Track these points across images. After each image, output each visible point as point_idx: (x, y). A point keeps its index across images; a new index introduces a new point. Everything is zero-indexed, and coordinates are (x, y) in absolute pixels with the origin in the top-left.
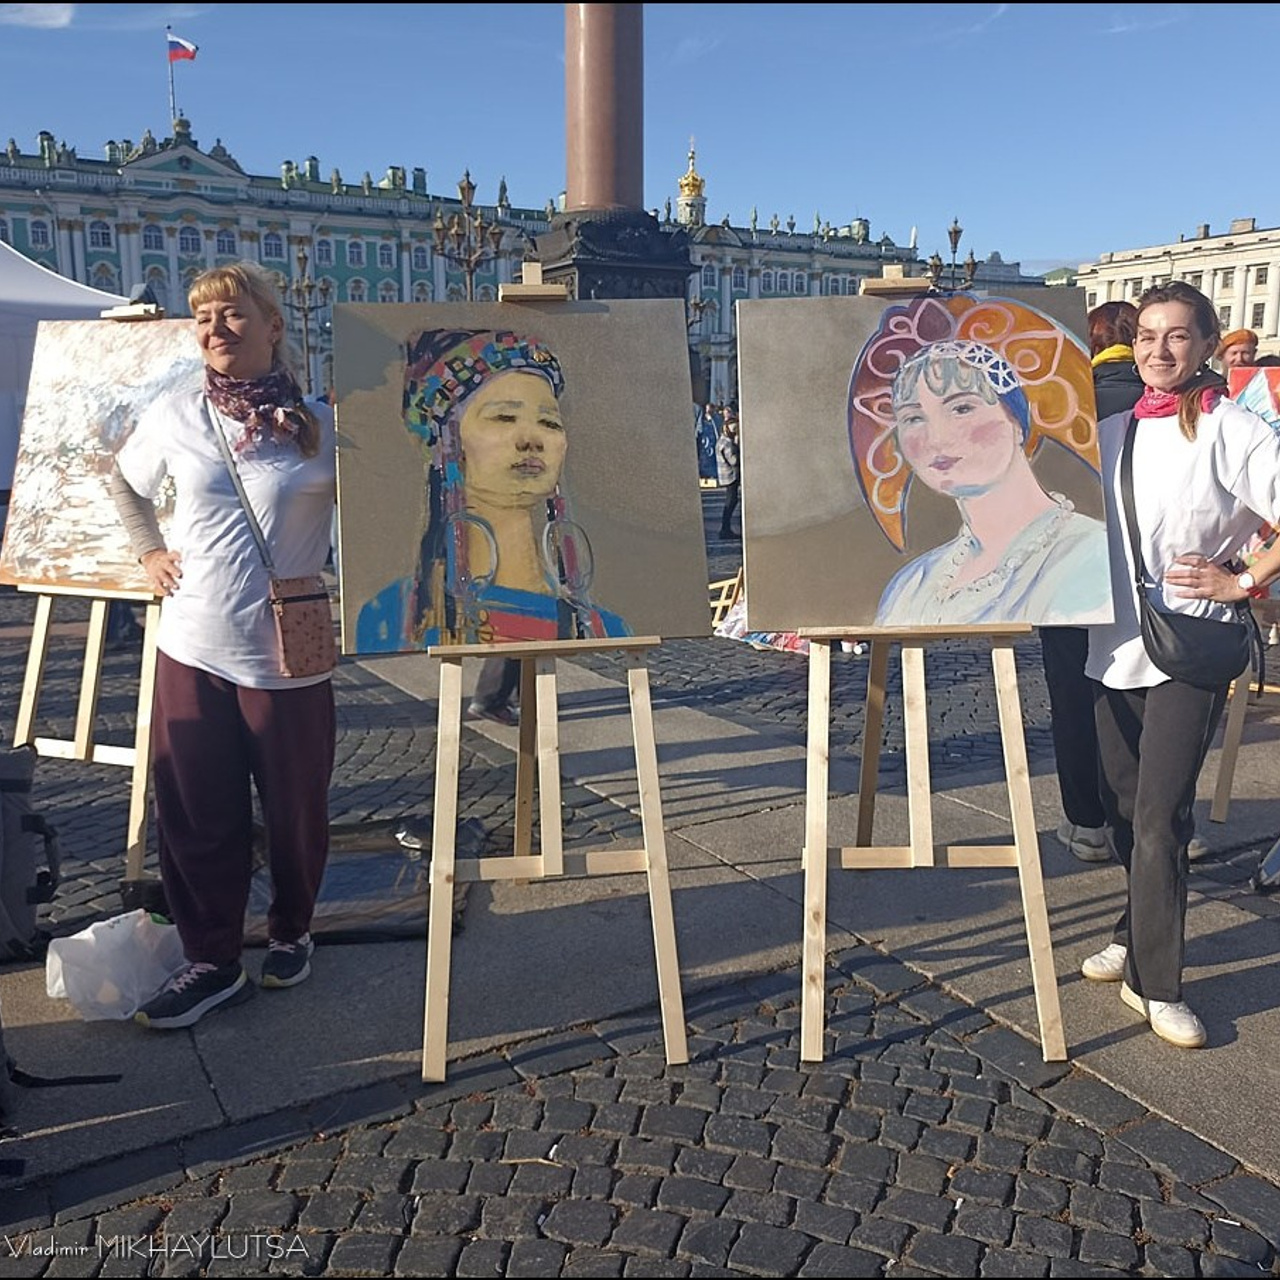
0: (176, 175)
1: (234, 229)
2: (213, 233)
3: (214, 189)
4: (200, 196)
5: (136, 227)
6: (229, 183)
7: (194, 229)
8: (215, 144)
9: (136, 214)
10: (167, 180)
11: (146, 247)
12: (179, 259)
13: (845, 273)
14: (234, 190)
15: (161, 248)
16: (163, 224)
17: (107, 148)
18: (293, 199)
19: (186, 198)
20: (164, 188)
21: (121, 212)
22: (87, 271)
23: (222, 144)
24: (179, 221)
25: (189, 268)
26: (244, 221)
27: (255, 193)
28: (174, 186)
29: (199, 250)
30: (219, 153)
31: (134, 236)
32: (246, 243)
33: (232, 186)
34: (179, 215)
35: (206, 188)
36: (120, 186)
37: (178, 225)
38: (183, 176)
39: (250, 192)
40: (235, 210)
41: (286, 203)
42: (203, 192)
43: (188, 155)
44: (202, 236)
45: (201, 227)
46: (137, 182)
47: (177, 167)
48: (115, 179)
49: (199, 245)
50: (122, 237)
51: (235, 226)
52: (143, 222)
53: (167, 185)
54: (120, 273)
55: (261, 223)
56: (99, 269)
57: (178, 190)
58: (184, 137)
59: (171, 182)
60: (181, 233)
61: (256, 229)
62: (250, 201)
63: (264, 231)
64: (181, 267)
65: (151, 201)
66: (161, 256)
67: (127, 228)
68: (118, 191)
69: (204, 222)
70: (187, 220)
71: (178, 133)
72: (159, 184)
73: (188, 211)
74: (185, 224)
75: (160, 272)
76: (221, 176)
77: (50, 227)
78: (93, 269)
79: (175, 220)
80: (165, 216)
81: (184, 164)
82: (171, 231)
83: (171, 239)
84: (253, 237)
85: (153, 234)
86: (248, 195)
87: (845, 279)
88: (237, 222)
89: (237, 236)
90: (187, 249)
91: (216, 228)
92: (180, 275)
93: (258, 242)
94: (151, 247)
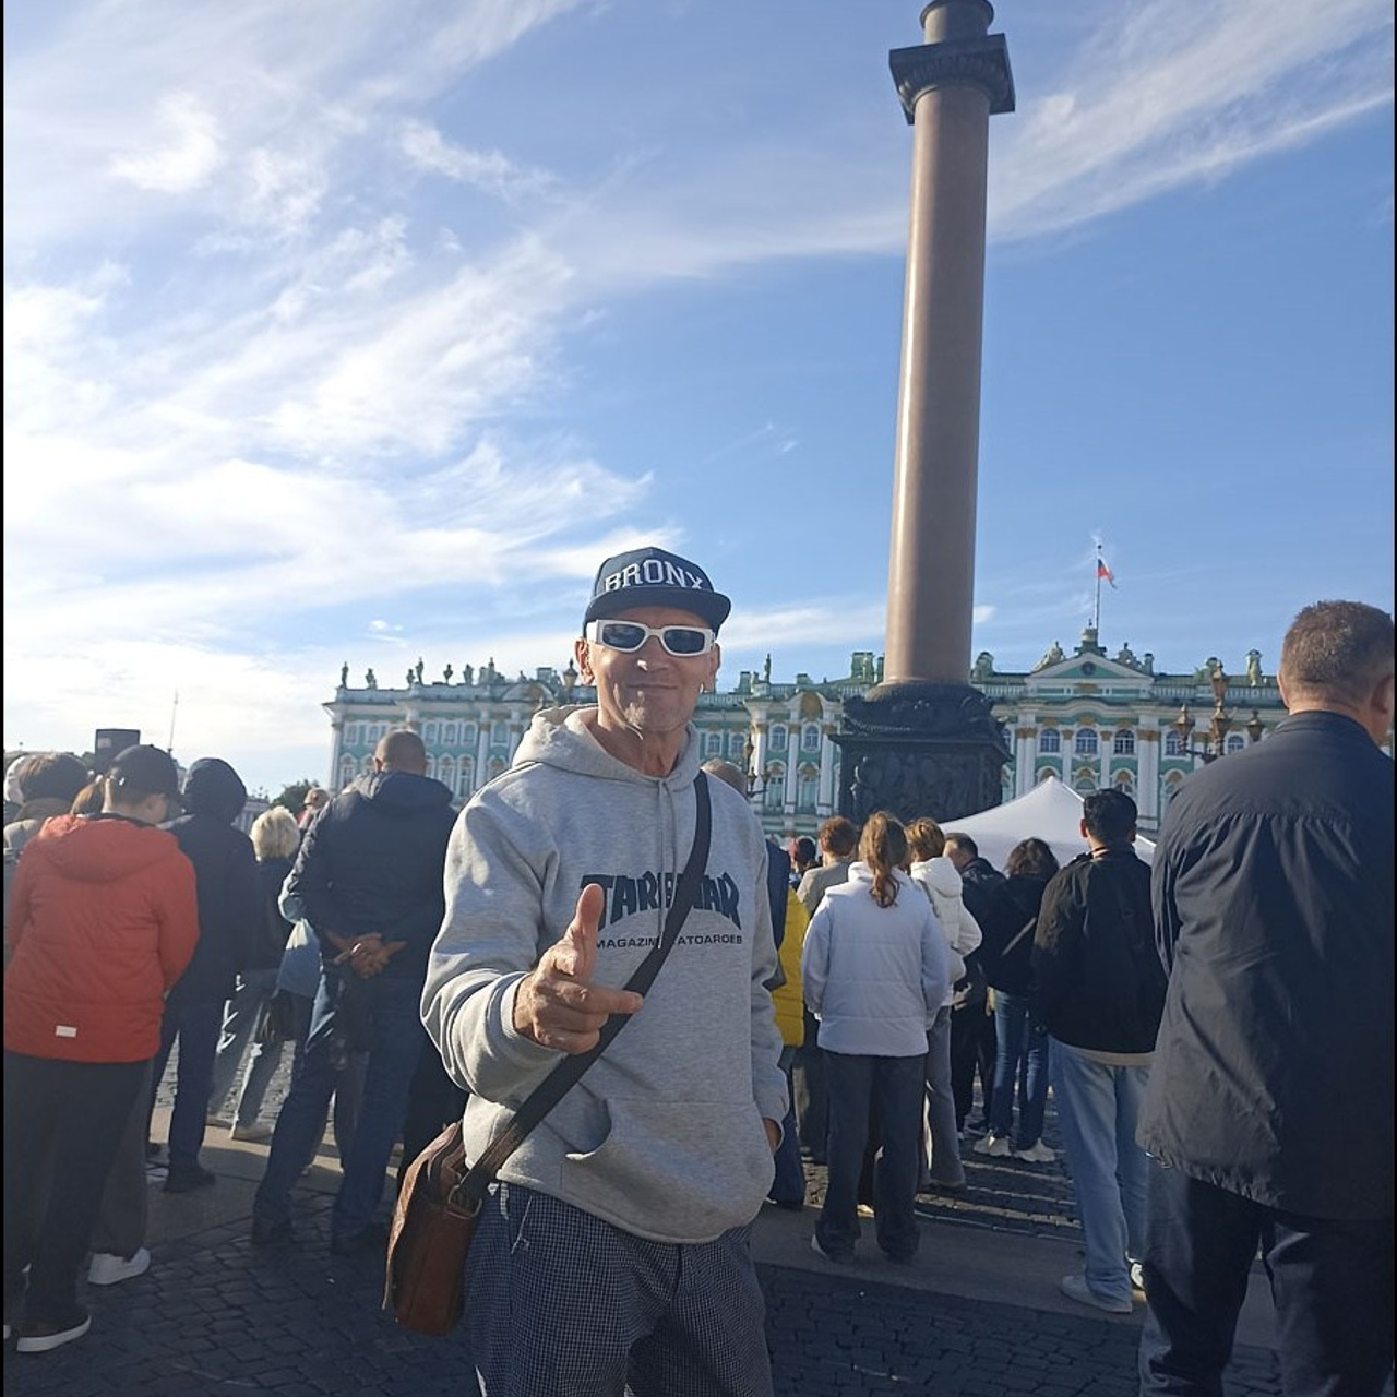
0: (1077, 681)
1: (1133, 728)
2: (1111, 734)
3: (1115, 691)
4: (1100, 699)
5: (1033, 732)
6: (1131, 684)
7: (1092, 731)
8: (1122, 649)
9: (1033, 719)
10: (1068, 686)
11: (1042, 750)
12: (1074, 760)
14: (1137, 691)
15: (1057, 750)
16: (1060, 728)
18: (1200, 695)
19: (1085, 702)
20: (1065, 694)
21: (1021, 718)
23: (1129, 648)
24: (1075, 725)
25: (1082, 768)
26: (1143, 720)
27: (1158, 691)
28: (1075, 692)
29: (1095, 751)
30: (1126, 657)
31: (1029, 740)
32: (1144, 743)
33: (1134, 687)
34: (1077, 718)
35: (1107, 691)
36: (1024, 695)
37: (1075, 728)
38: (1084, 681)
39: (1155, 692)
40: (1132, 710)
41: (1193, 700)
42: (1104, 695)
43: (1091, 661)
44: (1099, 737)
45: (1098, 728)
46: (1040, 690)
47: (1081, 673)
48: (1019, 689)
49: (1095, 746)
50: (1020, 741)
51: (1134, 726)
52: (1041, 727)
53: (1069, 691)
54: (1015, 775)
55: (1162, 722)
57: (1078, 695)
58: (1091, 645)
60: (1078, 735)
61: (1156, 728)
62: (1153, 700)
63: (1166, 730)
64: (1074, 769)
65: (1047, 707)
66: (1054, 758)
67: (1023, 733)
68: (1022, 698)
69: (1101, 724)
70: (1083, 723)
71: (1084, 642)
72: (1062, 691)
73: (1089, 714)
74: (1082, 727)
76: (1123, 677)
79: (1072, 723)
80: (1062, 721)
81: (1088, 669)
82: (1068, 734)
83: (1068, 742)
84: (1151, 736)
85: (1050, 737)
86: (1152, 695)
88: (1136, 722)
89: (1136, 736)
91: (1114, 729)
92: (1072, 776)
93: (1160, 741)
94: (1047, 750)
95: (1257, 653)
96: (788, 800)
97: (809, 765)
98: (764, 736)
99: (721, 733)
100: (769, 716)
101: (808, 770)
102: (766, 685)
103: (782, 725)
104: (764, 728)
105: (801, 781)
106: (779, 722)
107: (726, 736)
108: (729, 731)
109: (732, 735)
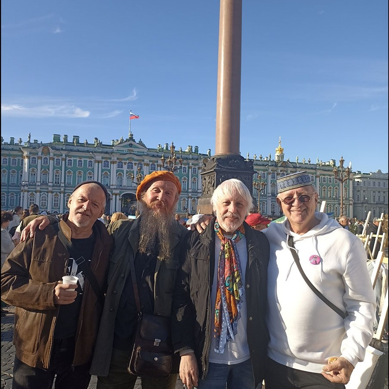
0: (128, 148)
1: (143, 163)
2: (137, 164)
3: (138, 152)
4: (133, 154)
5: (116, 162)
6: (142, 150)
7: (132, 163)
8: (139, 140)
9: (116, 159)
10: (125, 150)
11: (118, 167)
12: (127, 170)
13: (328, 176)
14: (144, 152)
15: (122, 168)
16: (123, 161)
17: (112, 142)
18: (159, 154)
19: (130, 154)
20: (125, 152)
21: (112, 158)
22: (102, 174)
23: (141, 140)
24: (128, 161)
25: (129, 173)
26: (145, 160)
27: (149, 153)
28: (127, 151)
29: (132, 168)
30: (141, 143)
31: (115, 165)
32: (145, 166)
33: (143, 151)
34: (128, 159)
35: (136, 152)
36: (113, 151)
37: (127, 162)
38: (130, 149)
39: (148, 153)
40: (143, 158)
41: (158, 156)
42: (135, 153)
43: (132, 143)
44: (134, 165)
45: (133, 162)
46: (117, 150)
47: (129, 146)
48: (112, 150)
50: (112, 165)
51: (143, 162)
52: (118, 161)
53: (125, 151)
54: (110, 174)
55: (150, 161)
56: (105, 174)
57: (128, 152)
58: (131, 139)
59: (126, 150)
60: (128, 164)
61: (149, 163)
62: (148, 155)
63: (151, 163)
64: (127, 173)
65: (121, 155)
66: (122, 170)
67: (113, 163)
68: (112, 153)
69: (134, 161)
70: (130, 160)
71: (130, 138)
72: (124, 151)
73: (130, 158)
74: (129, 161)
75: (121, 174)
76: (140, 148)
77: (93, 162)
78: (103, 173)
79: (127, 160)
80: (124, 159)
81: (131, 145)
82: (125, 163)
83: (125, 165)
84: (147, 165)
85: (120, 164)
86: (147, 153)
87: (327, 178)
88: (143, 161)
89: (143, 164)
90: (129, 168)
91: (137, 162)
92: (126, 175)
93: (149, 166)
94: (119, 168)
95: (167, 144)
96: (38, 181)
97: (45, 170)
98: (29, 159)
99: (7, 158)
100: (30, 153)
101: (45, 171)
102: (29, 143)
103: (35, 156)
104: (28, 157)
105: (42, 175)
106: (34, 155)
107: (10, 159)
108: (11, 157)
109: (12, 159)
